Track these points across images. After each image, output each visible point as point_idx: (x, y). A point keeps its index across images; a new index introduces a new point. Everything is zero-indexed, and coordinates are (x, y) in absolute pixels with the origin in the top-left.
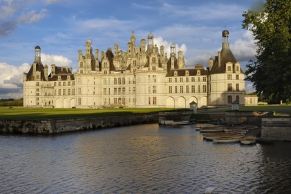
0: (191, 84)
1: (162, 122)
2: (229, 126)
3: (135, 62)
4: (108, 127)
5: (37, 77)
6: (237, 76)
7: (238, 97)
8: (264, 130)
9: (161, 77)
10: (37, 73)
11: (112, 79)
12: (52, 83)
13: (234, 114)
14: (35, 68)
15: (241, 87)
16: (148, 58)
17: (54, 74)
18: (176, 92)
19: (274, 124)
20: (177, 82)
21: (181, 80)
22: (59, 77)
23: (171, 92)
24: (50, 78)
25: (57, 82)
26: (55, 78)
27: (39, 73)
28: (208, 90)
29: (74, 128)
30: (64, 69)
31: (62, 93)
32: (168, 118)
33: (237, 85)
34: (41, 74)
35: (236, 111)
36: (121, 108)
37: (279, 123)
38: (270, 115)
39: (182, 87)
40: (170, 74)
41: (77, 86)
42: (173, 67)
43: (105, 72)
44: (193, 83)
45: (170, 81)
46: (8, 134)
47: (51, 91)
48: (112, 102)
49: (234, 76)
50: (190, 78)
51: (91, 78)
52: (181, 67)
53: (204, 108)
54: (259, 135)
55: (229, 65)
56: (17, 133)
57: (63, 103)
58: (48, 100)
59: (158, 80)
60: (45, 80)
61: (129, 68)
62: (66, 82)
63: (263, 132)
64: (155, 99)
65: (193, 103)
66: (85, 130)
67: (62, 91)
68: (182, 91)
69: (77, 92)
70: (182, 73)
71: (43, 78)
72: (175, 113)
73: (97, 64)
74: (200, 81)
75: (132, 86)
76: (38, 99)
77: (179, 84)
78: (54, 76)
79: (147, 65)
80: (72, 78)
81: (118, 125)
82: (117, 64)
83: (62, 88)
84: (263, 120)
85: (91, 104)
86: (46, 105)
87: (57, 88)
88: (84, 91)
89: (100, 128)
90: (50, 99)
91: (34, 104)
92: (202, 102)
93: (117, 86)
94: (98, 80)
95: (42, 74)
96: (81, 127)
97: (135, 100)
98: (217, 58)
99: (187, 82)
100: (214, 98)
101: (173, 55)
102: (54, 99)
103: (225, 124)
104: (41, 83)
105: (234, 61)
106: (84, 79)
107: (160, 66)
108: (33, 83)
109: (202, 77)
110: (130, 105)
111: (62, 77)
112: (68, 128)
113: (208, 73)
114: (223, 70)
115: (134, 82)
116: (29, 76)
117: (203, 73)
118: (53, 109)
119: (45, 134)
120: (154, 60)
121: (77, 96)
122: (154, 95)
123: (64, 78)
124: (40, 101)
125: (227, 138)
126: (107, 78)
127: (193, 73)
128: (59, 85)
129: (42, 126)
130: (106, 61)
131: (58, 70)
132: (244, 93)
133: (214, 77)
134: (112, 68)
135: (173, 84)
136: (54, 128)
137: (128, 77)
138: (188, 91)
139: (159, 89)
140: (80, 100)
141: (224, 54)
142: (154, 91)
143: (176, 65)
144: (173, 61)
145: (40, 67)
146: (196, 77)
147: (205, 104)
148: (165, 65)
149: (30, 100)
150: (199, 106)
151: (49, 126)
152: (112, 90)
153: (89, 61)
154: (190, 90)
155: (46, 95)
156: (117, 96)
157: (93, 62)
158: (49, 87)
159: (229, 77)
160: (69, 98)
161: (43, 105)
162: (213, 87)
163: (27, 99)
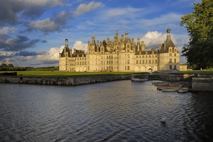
1: (133, 79)
2: (172, 82)
3: (118, 47)
4: (103, 82)
5: (67, 55)
6: (175, 55)
7: (175, 66)
8: (194, 84)
9: (132, 55)
11: (106, 56)
12: (74, 58)
13: (174, 75)
14: (65, 50)
15: (178, 61)
16: (125, 45)
18: (140, 63)
19: (200, 81)
20: (141, 58)
21: (143, 57)
23: (137, 63)
24: (73, 56)
25: (77, 58)
26: (76, 56)
27: (67, 53)
28: (158, 62)
29: (85, 82)
30: (81, 51)
31: (79, 64)
32: (136, 77)
33: (175, 59)
35: (175, 74)
36: (110, 71)
37: (203, 80)
38: (196, 76)
39: (143, 61)
40: (137, 53)
41: (87, 60)
42: (138, 49)
43: (102, 53)
44: (150, 59)
45: (137, 57)
46: (50, 85)
47: (73, 63)
48: (106, 68)
49: (173, 54)
50: (148, 55)
51: (95, 56)
52: (143, 49)
53: (155, 72)
54: (190, 87)
55: (170, 48)
56: (55, 84)
57: (80, 69)
58: (72, 67)
59: (131, 57)
60: (70, 57)
61: (115, 51)
62: (82, 58)
63: (193, 86)
64: (129, 67)
65: (150, 69)
66: (91, 83)
68: (143, 63)
69: (87, 63)
70: (144, 53)
71: (69, 56)
72: (141, 75)
73: (98, 48)
74: (153, 57)
75: (116, 60)
76: (67, 67)
79: (125, 49)
80: (85, 56)
81: (109, 81)
82: (108, 49)
83: (79, 61)
84: (193, 78)
85: (94, 69)
86: (71, 70)
87: (77, 61)
88: (91, 62)
89: (99, 82)
90: (73, 67)
91: (65, 69)
92: (155, 69)
93: (109, 60)
94: (98, 57)
95: (69, 54)
96: (89, 82)
97: (118, 68)
98: (163, 45)
99: (147, 58)
100: (162, 67)
101: (139, 43)
102: (75, 67)
103: (169, 81)
104: (68, 58)
105: (173, 46)
106: (91, 56)
107: (132, 49)
108: (64, 59)
109: (155, 55)
110: (115, 70)
111: (79, 55)
112: (82, 82)
113: (159, 52)
114: (167, 51)
115: (118, 58)
116: (62, 55)
118: (75, 72)
119: (70, 85)
120: (128, 46)
121: (88, 65)
122: (128, 65)
123: (80, 56)
125: (170, 89)
126: (103, 56)
127: (150, 53)
128: (78, 60)
129: (68, 81)
130: (102, 47)
131: (77, 51)
132: (178, 63)
133: (161, 55)
134: (106, 50)
135: (139, 59)
136: (75, 81)
137: (114, 55)
138: (147, 63)
139: (131, 62)
140: (89, 67)
141: (168, 42)
142: (128, 63)
144: (138, 47)
145: (67, 50)
146: (151, 55)
147: (157, 70)
148: (134, 49)
149: (63, 67)
150: (153, 71)
151: (72, 81)
152: (106, 62)
153: (93, 47)
154: (148, 62)
155: (71, 65)
156: (109, 66)
157: (96, 47)
158: (73, 61)
159: (171, 55)
160: (83, 66)
161: (69, 70)
162: (161, 60)
163: (61, 67)
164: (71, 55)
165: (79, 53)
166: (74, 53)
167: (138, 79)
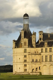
5: (25, 44)
12: (39, 49)
14: (23, 35)
17: (42, 41)
22: (46, 43)
25: (44, 49)
26: (42, 45)
27: (26, 40)
31: (48, 60)
34: (29, 41)
47: (38, 57)
57: (49, 70)
58: (35, 66)
60: (32, 47)
67: (48, 57)
71: (30, 45)
76: (25, 65)
78: (41, 43)
86: (32, 72)
87: (44, 54)
90: (37, 65)
91: (22, 70)
102: (41, 66)
104: (29, 49)
108: (20, 50)
124: (27, 68)
149: (19, 66)
155: (33, 61)
158: (36, 54)
161: (30, 71)
163: (15, 66)
164: (34, 43)
166: (40, 39)
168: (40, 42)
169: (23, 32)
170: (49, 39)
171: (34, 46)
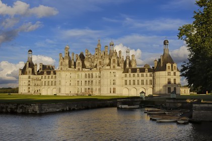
0: (141, 78)
1: (120, 106)
2: (169, 109)
3: (100, 62)
4: (80, 110)
5: (29, 72)
6: (175, 73)
7: (175, 89)
8: (195, 113)
9: (119, 73)
10: (29, 70)
11: (84, 74)
12: (40, 76)
13: (172, 101)
14: (28, 65)
15: (178, 82)
16: (110, 59)
17: (42, 70)
18: (130, 84)
19: (202, 109)
20: (130, 77)
21: (134, 76)
22: (45, 72)
23: (126, 84)
24: (39, 73)
25: (44, 76)
26: (42, 73)
27: (31, 69)
28: (153, 83)
29: (55, 110)
30: (49, 67)
31: (47, 84)
32: (124, 103)
33: (175, 80)
35: (174, 99)
36: (90, 95)
37: (205, 108)
38: (199, 102)
39: (134, 81)
40: (126, 71)
41: (58, 79)
42: (128, 66)
43: (79, 69)
44: (142, 78)
45: (126, 76)
46: (7, 113)
47: (39, 82)
48: (83, 91)
49: (172, 73)
50: (140, 74)
51: (68, 74)
52: (133, 66)
53: (150, 96)
54: (191, 117)
55: (168, 65)
56: (13, 113)
57: (47, 92)
58: (36, 88)
59: (117, 76)
60: (34, 74)
61: (96, 67)
62: (50, 76)
63: (194, 114)
64: (114, 89)
65: (143, 92)
66: (63, 111)
67: (47, 82)
68: (134, 84)
69: (58, 83)
70: (134, 71)
71: (33, 73)
73: (73, 63)
74: (147, 76)
75: (98, 79)
76: (29, 88)
77: (132, 79)
79: (109, 65)
80: (55, 73)
81: (87, 108)
82: (87, 64)
83: (47, 80)
84: (194, 105)
85: (68, 92)
86: (35, 93)
87: (43, 80)
88: (63, 82)
89: (74, 110)
90: (38, 88)
91: (26, 91)
92: (149, 92)
93: (87, 79)
94: (73, 75)
95: (33, 70)
96: (61, 109)
97: (100, 90)
98: (160, 60)
99: (138, 76)
100: (157, 89)
101: (128, 57)
102: (41, 88)
103: (166, 108)
104: (32, 76)
105: (172, 62)
106: (63, 74)
107: (118, 65)
108: (26, 76)
109: (149, 74)
110: (96, 94)
111: (47, 72)
112: (51, 110)
113: (153, 70)
114: (164, 69)
115: (100, 77)
116: (23, 71)
117: (150, 70)
118: (40, 95)
119: (34, 114)
120: (114, 61)
121: (58, 86)
122: (114, 86)
123: (49, 73)
124: (30, 90)
125: (167, 119)
126: (80, 73)
127: (142, 70)
128: (45, 78)
129: (32, 108)
130: (79, 61)
131: (44, 67)
132: (179, 85)
133: (157, 73)
134: (84, 66)
135: (128, 79)
136: (41, 109)
137: (95, 73)
138: (138, 84)
139: (117, 82)
140: (60, 89)
141: (165, 57)
142: (114, 84)
143: (130, 65)
144: (128, 62)
145: (31, 65)
146: (145, 74)
147: (151, 93)
148: (122, 65)
149: (24, 88)
150: (147, 95)
151: (37, 108)
152: (83, 82)
153: (67, 61)
154: (140, 83)
155: (35, 85)
156: (87, 87)
157: (70, 62)
158: (37, 80)
159: (169, 74)
160: (52, 87)
161: (33, 92)
162: (157, 80)
163: (21, 88)
164: (36, 72)
165: (47, 70)
166: (40, 69)
167: (126, 106)
168: (40, 71)
169: (28, 63)
170: (47, 69)
171: (36, 74)
